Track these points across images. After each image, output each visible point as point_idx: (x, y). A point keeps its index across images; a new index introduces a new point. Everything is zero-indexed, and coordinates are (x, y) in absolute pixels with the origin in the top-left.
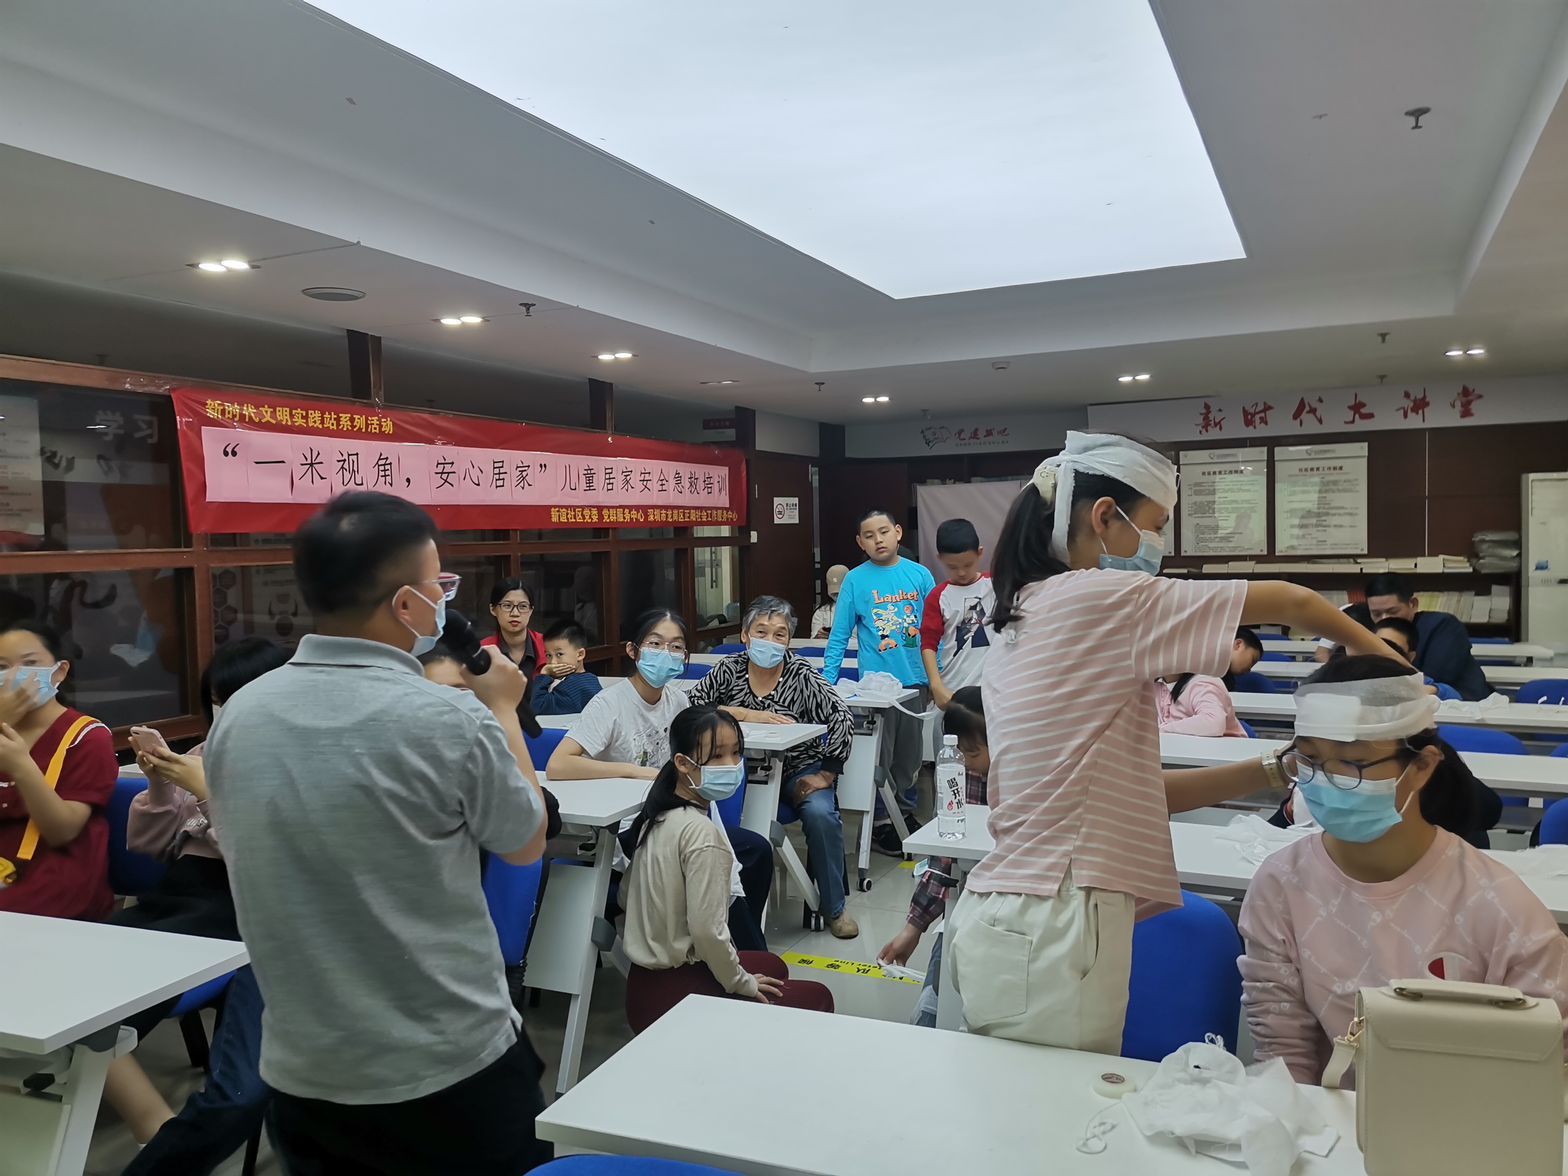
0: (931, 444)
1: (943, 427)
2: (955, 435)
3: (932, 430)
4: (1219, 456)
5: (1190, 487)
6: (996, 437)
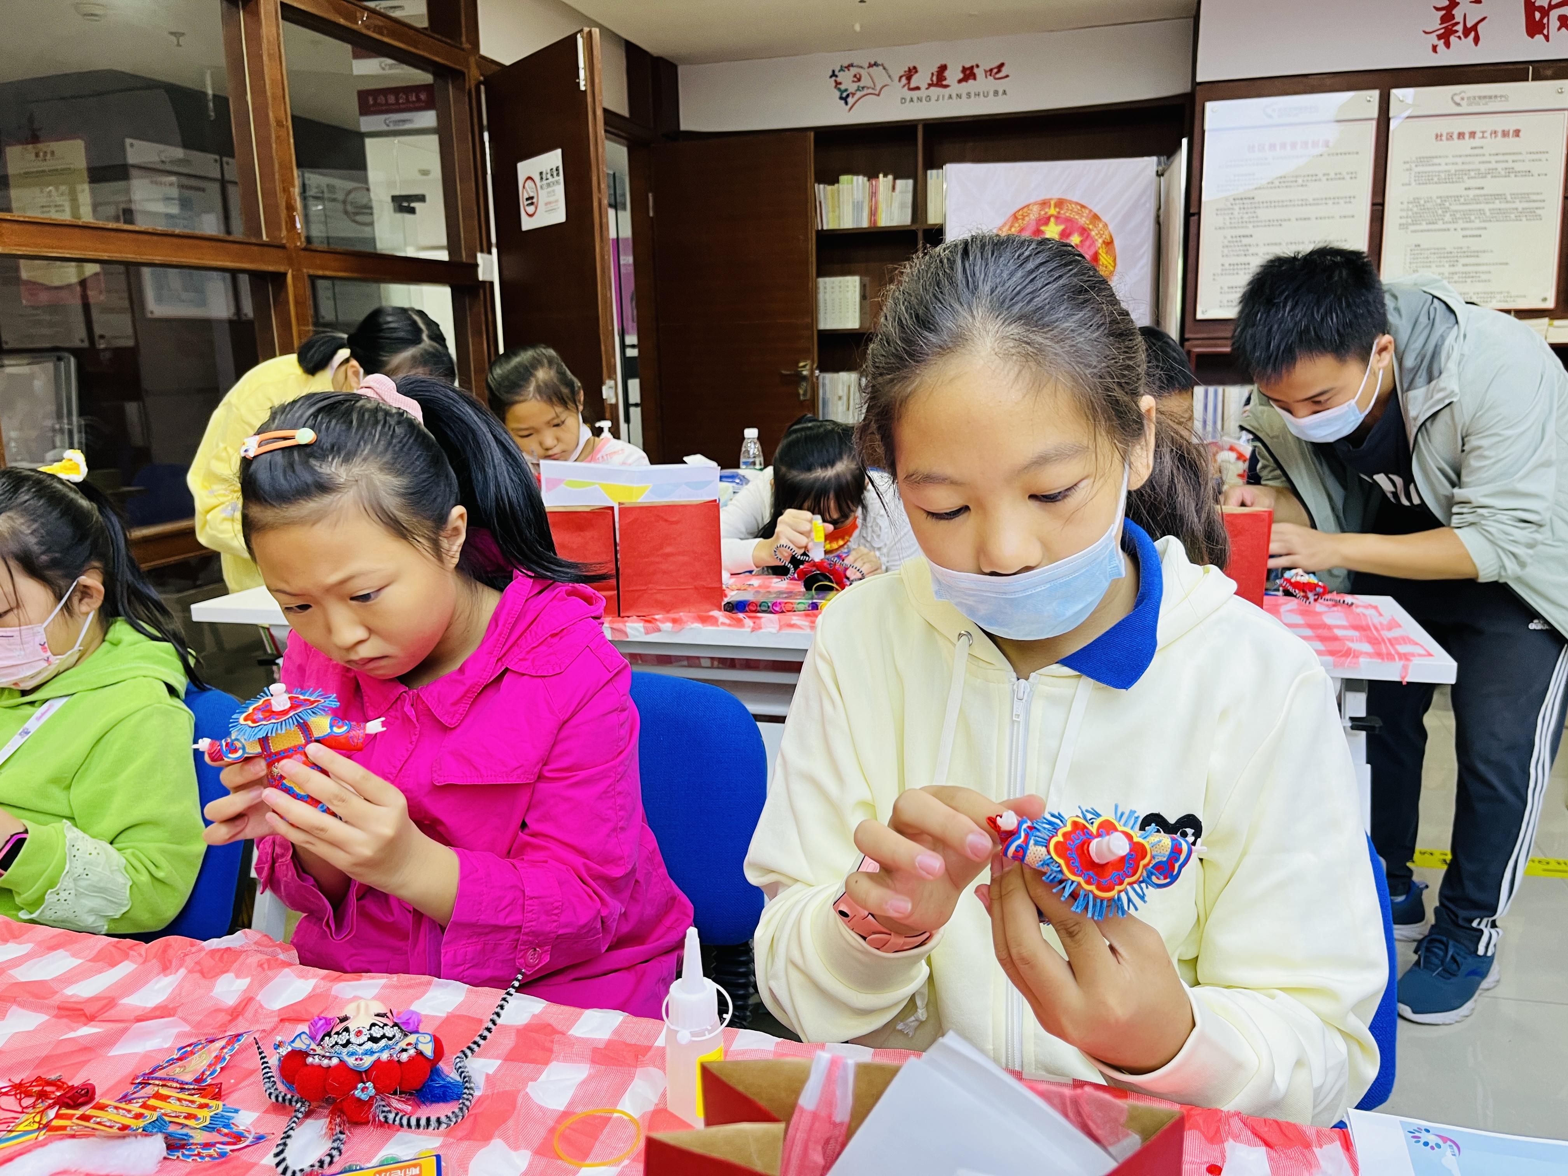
0: (851, 100)
1: (876, 64)
2: (901, 77)
3: (853, 71)
4: (1472, 100)
5: (1407, 166)
6: (982, 82)
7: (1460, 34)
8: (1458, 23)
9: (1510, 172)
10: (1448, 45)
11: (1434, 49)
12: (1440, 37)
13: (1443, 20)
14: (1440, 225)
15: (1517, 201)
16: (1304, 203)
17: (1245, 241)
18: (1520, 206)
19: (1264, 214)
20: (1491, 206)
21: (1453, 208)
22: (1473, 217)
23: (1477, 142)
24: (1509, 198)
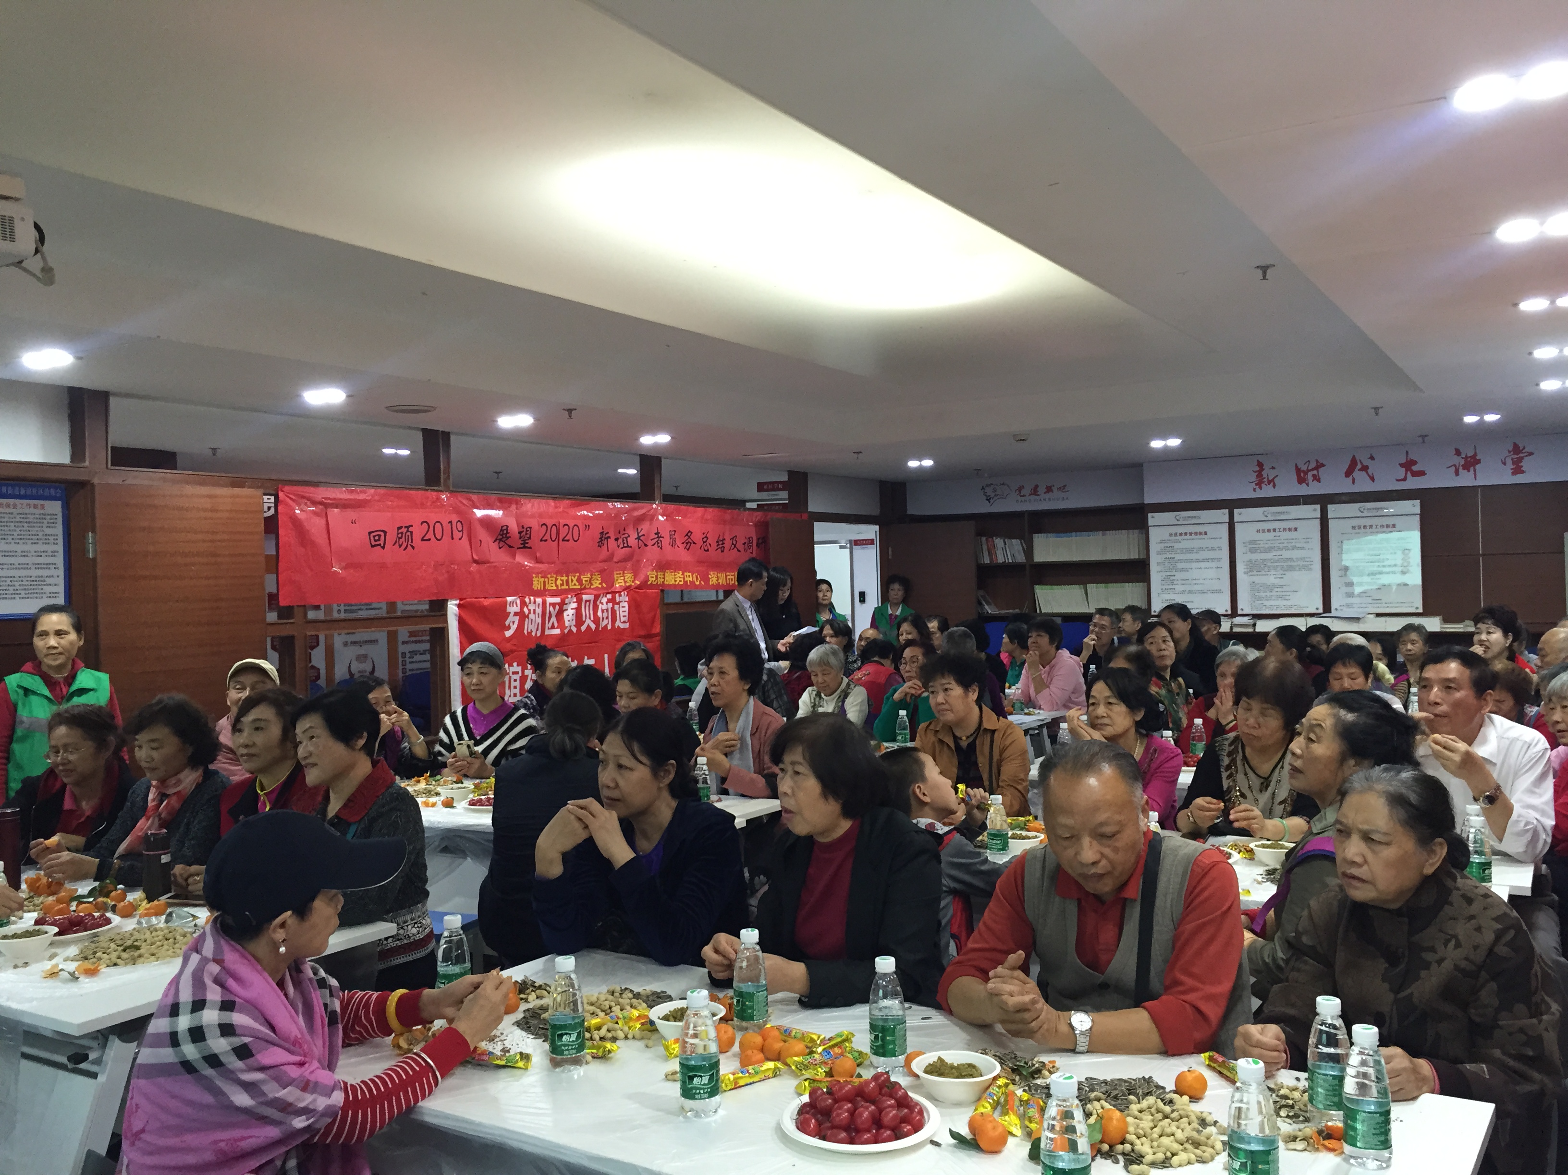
0: (992, 501)
1: (1003, 484)
2: (1016, 491)
3: (993, 487)
4: (1273, 514)
5: (1245, 544)
6: (1056, 493)
7: (1266, 483)
8: (1265, 478)
9: (1294, 548)
10: (1261, 488)
11: (1255, 490)
12: (1256, 484)
13: (1257, 476)
14: (1263, 572)
15: (1301, 561)
16: (1198, 561)
17: (1172, 578)
18: (1304, 563)
19: (1180, 565)
20: (1287, 564)
21: (1269, 565)
22: (1278, 569)
23: (1277, 534)
24: (1295, 560)
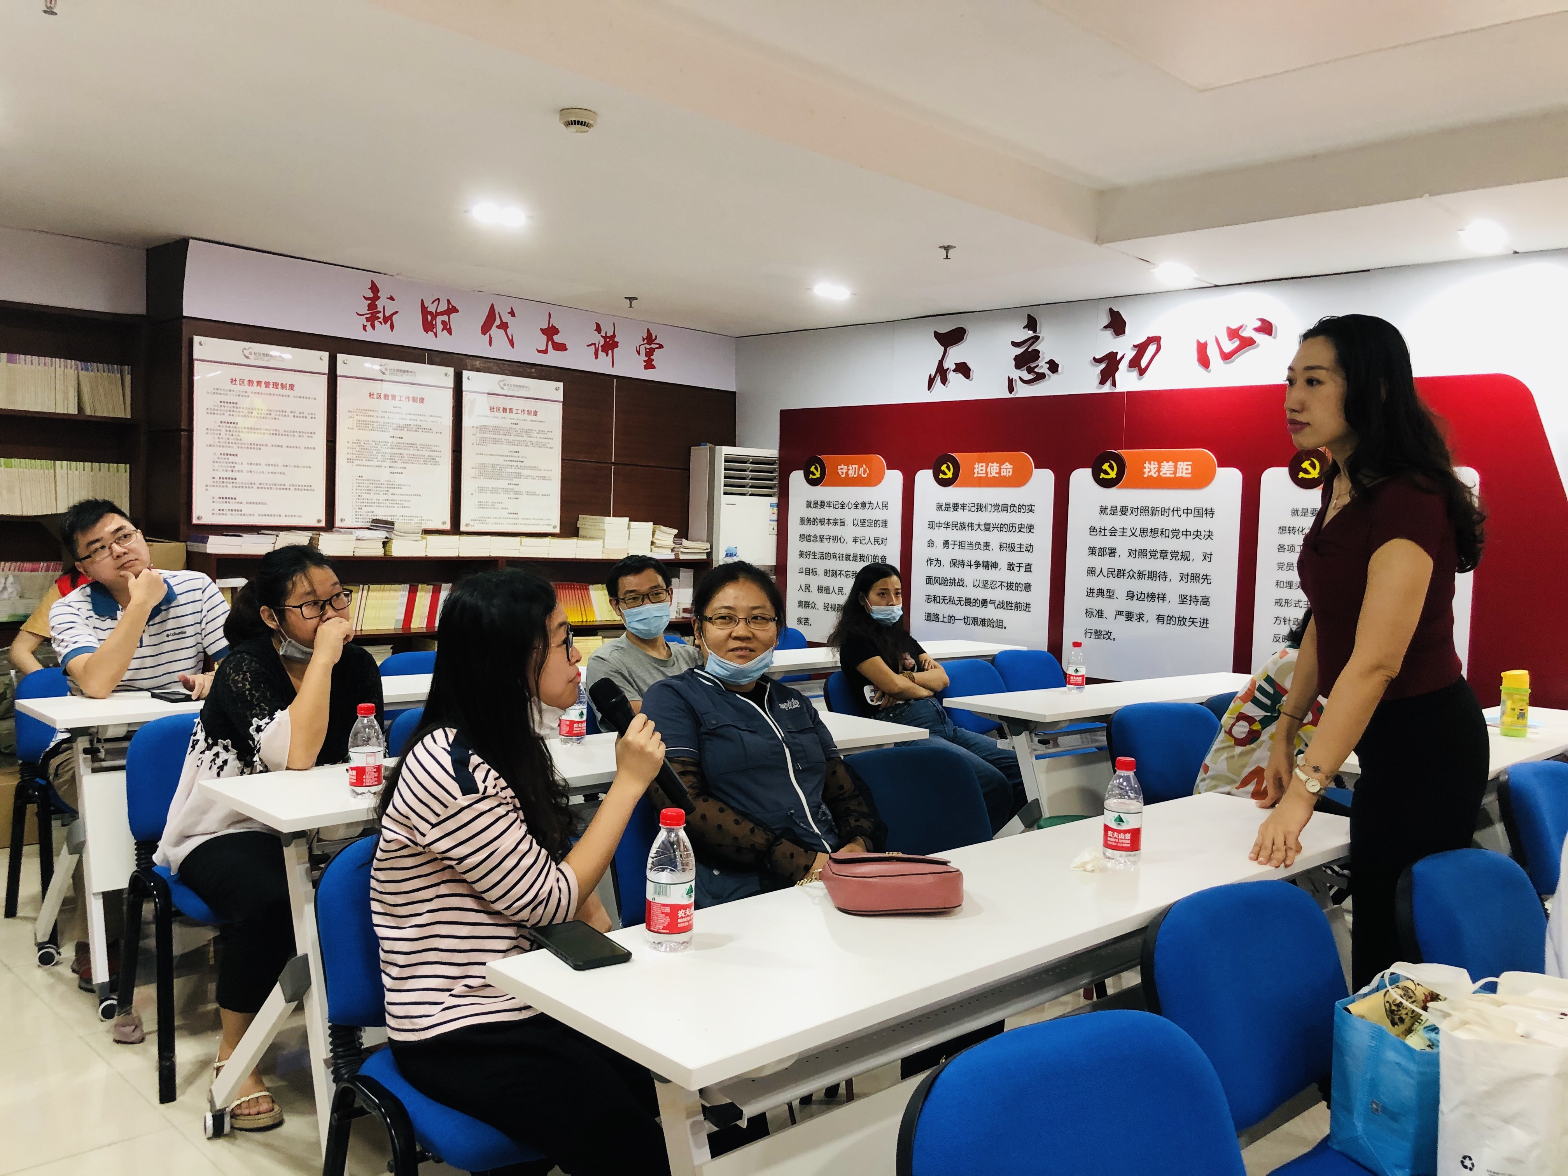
4: (394, 371)
5: (350, 414)
7: (381, 320)
8: (379, 312)
9: (419, 428)
10: (373, 327)
11: (364, 327)
12: (368, 320)
13: (369, 305)
14: (375, 463)
15: (424, 450)
18: (427, 454)
19: (246, 438)
20: (408, 452)
21: (383, 450)
22: (396, 459)
23: (397, 403)
24: (419, 447)
